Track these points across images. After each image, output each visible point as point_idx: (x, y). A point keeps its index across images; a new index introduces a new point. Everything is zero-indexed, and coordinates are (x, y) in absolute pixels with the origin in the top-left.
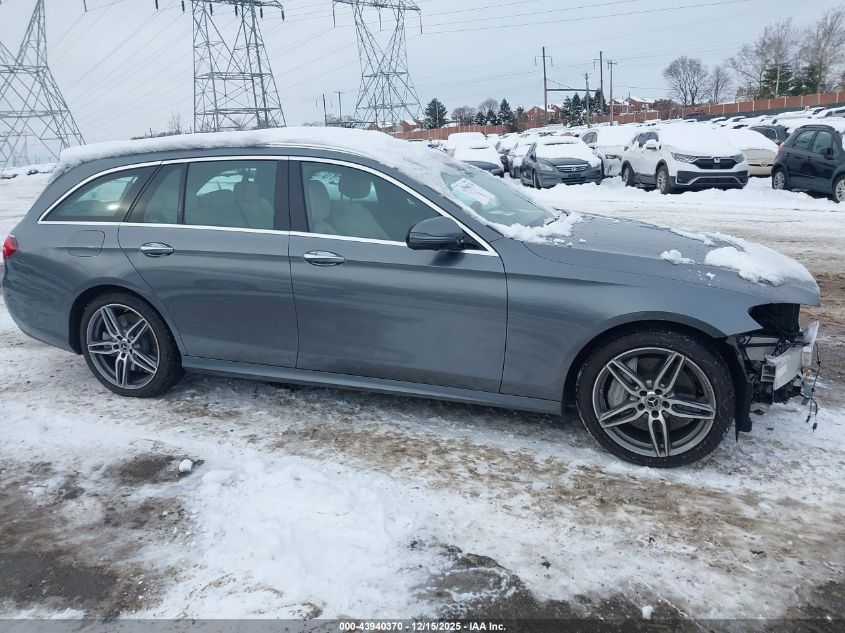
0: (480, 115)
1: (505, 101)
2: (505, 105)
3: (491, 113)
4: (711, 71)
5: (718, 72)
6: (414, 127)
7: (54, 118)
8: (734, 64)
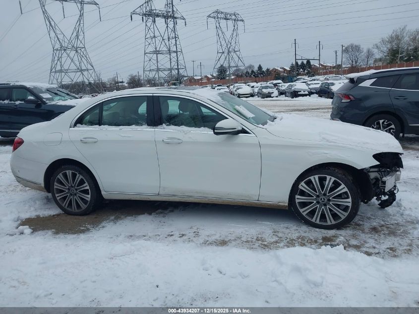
0: (247, 72)
1: (260, 65)
2: (260, 68)
3: (253, 71)
4: (365, 50)
5: (369, 51)
6: (211, 79)
7: (82, 73)
8: (377, 47)
